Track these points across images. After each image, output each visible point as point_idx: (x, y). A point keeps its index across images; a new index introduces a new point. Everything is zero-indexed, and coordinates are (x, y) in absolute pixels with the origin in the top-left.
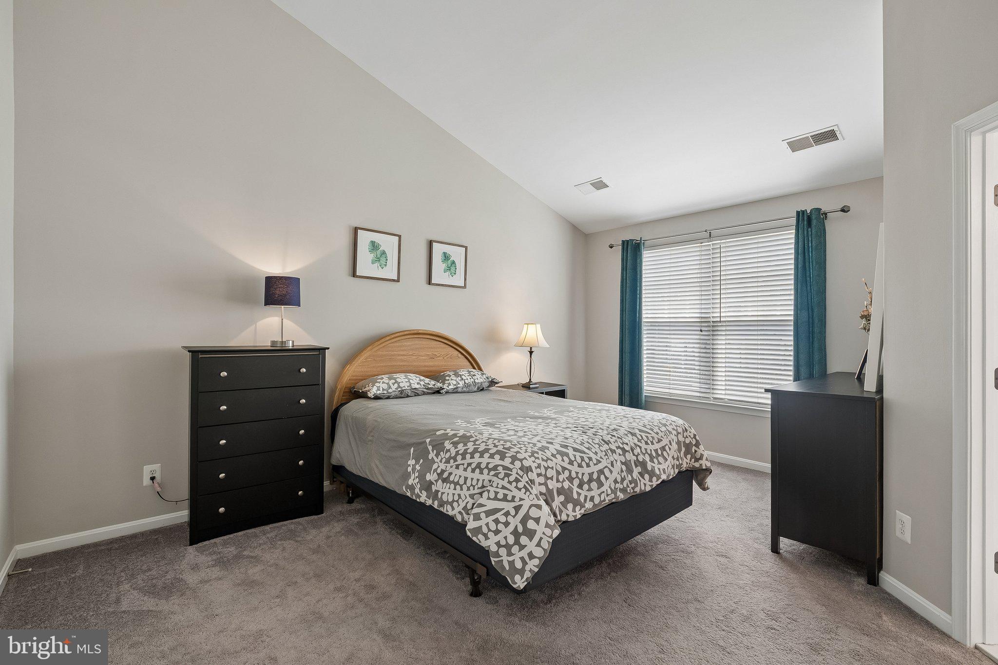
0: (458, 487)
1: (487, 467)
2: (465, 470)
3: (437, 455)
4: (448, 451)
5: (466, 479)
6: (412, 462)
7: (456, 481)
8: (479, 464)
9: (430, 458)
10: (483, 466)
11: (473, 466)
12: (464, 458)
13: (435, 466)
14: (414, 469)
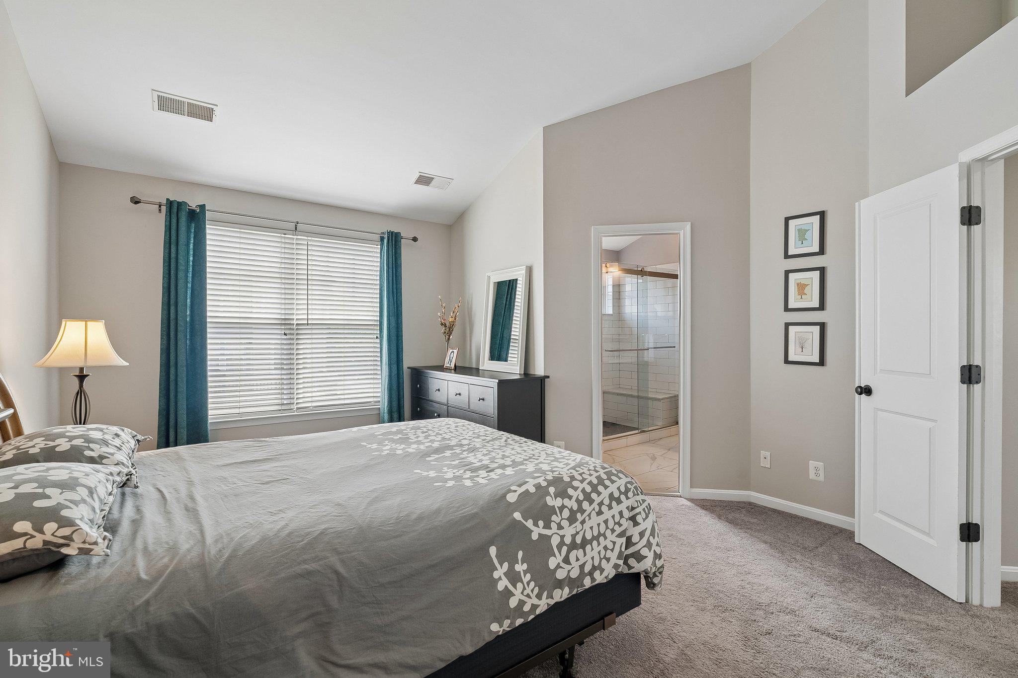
0: (602, 539)
1: (621, 493)
2: (600, 513)
3: (547, 526)
4: (563, 507)
5: (606, 522)
6: (500, 572)
7: (595, 534)
8: (611, 496)
9: (535, 536)
10: (616, 494)
11: (607, 502)
12: (591, 501)
13: (555, 541)
14: (514, 577)
